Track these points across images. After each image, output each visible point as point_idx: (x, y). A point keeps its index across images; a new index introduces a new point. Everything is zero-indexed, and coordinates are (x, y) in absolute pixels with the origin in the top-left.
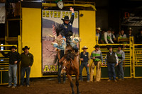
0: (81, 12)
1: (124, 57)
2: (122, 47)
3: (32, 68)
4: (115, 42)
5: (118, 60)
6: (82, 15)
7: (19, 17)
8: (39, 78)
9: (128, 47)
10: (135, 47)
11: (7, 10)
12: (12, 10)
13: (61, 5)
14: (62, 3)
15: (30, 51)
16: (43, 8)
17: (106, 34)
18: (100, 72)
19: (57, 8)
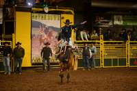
0: (62, 15)
1: (95, 51)
2: (94, 43)
3: (24, 59)
4: (89, 39)
5: (91, 53)
6: (63, 18)
7: (13, 19)
8: (29, 67)
9: (99, 43)
10: (104, 43)
11: (4, 14)
12: (8, 14)
13: (47, 10)
14: (47, 8)
15: (22, 46)
16: (32, 12)
17: (82, 33)
18: (77, 63)
19: (43, 12)
